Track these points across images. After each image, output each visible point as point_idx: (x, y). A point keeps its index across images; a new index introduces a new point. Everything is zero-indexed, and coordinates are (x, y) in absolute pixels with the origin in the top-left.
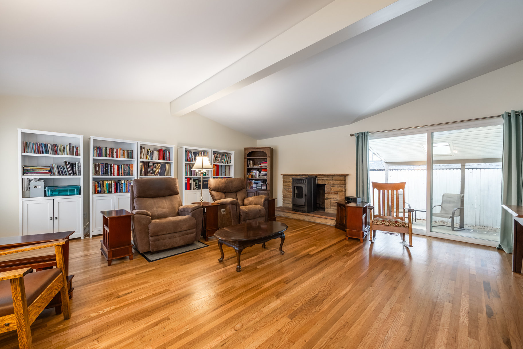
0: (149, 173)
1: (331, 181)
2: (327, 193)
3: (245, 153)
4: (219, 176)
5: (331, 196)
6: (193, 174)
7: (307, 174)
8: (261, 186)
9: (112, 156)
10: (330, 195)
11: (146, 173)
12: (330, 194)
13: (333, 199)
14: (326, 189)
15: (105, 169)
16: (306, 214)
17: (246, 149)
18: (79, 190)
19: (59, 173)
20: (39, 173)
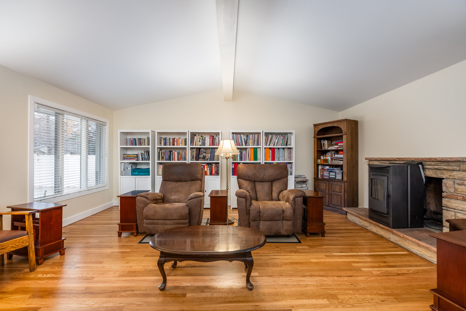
0: (201, 158)
1: (454, 173)
2: (446, 197)
3: (315, 131)
4: (274, 161)
5: (456, 205)
6: (243, 159)
7: (405, 158)
8: (336, 174)
9: (174, 145)
10: (453, 201)
11: (197, 158)
12: (453, 198)
13: (461, 210)
14: (444, 189)
15: (168, 155)
16: (390, 229)
17: (315, 125)
18: (149, 172)
19: (142, 159)
20: (130, 159)
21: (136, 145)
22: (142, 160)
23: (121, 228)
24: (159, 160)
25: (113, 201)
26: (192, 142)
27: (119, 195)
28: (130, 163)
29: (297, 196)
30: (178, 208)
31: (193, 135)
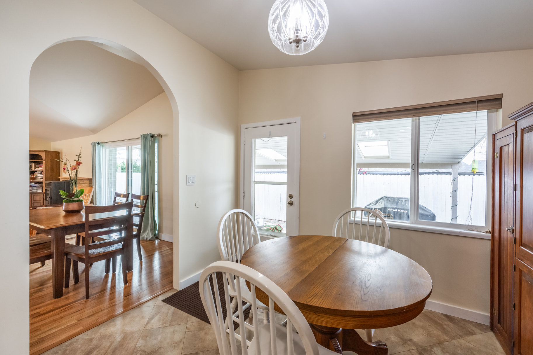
8: (37, 189)
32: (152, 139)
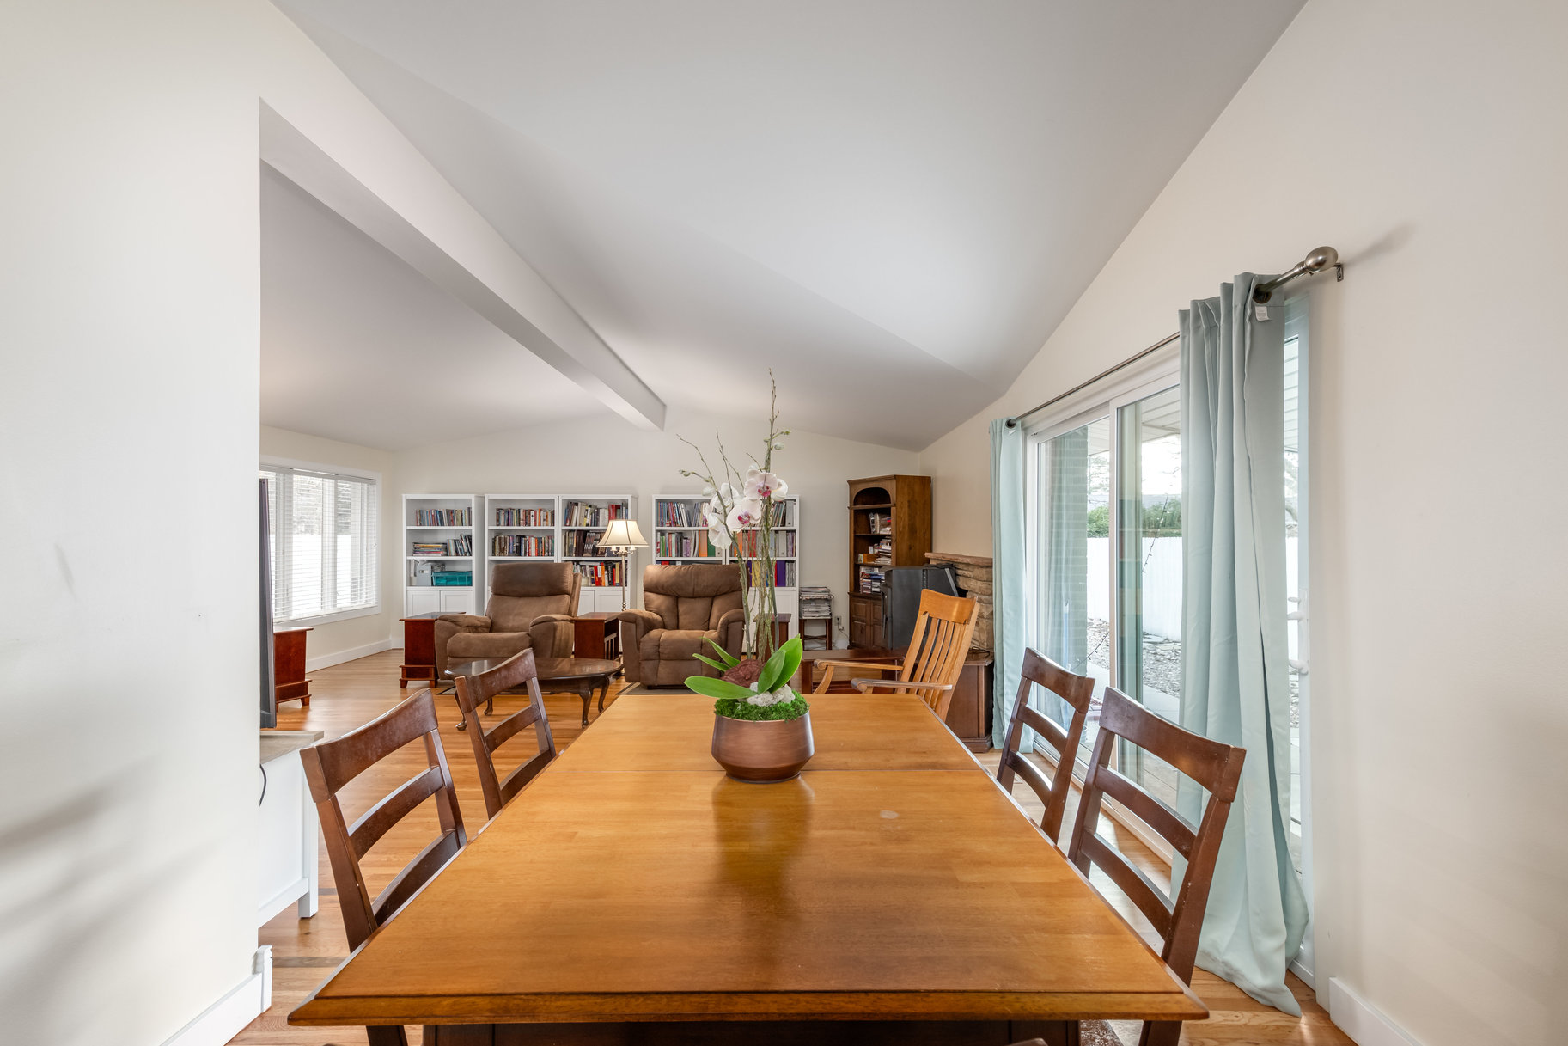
0: (587, 552)
3: (851, 496)
6: (684, 552)
9: (528, 524)
11: (580, 552)
15: (515, 546)
17: (852, 483)
18: (470, 578)
19: (457, 552)
20: (429, 552)
21: (442, 524)
22: (457, 554)
23: (407, 673)
24: (494, 555)
25: (390, 639)
26: (568, 518)
27: (405, 617)
28: (429, 561)
29: (731, 620)
30: (512, 639)
31: (571, 505)
32: (1262, 311)
